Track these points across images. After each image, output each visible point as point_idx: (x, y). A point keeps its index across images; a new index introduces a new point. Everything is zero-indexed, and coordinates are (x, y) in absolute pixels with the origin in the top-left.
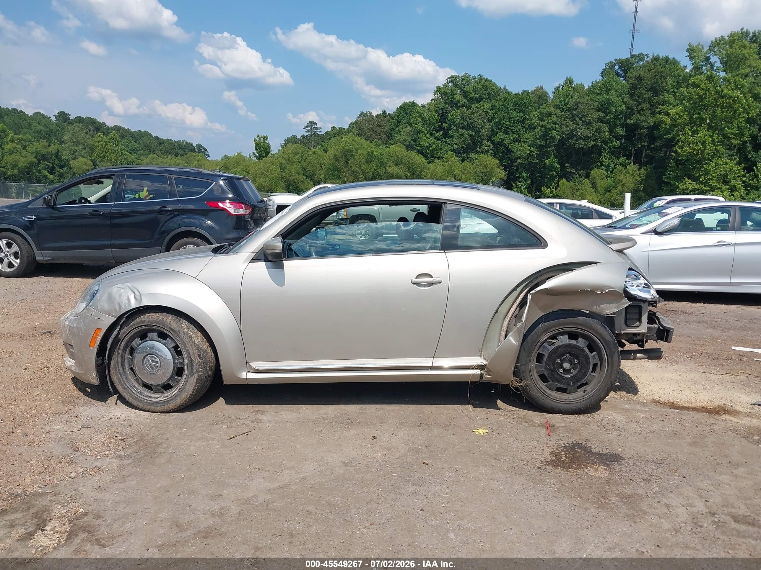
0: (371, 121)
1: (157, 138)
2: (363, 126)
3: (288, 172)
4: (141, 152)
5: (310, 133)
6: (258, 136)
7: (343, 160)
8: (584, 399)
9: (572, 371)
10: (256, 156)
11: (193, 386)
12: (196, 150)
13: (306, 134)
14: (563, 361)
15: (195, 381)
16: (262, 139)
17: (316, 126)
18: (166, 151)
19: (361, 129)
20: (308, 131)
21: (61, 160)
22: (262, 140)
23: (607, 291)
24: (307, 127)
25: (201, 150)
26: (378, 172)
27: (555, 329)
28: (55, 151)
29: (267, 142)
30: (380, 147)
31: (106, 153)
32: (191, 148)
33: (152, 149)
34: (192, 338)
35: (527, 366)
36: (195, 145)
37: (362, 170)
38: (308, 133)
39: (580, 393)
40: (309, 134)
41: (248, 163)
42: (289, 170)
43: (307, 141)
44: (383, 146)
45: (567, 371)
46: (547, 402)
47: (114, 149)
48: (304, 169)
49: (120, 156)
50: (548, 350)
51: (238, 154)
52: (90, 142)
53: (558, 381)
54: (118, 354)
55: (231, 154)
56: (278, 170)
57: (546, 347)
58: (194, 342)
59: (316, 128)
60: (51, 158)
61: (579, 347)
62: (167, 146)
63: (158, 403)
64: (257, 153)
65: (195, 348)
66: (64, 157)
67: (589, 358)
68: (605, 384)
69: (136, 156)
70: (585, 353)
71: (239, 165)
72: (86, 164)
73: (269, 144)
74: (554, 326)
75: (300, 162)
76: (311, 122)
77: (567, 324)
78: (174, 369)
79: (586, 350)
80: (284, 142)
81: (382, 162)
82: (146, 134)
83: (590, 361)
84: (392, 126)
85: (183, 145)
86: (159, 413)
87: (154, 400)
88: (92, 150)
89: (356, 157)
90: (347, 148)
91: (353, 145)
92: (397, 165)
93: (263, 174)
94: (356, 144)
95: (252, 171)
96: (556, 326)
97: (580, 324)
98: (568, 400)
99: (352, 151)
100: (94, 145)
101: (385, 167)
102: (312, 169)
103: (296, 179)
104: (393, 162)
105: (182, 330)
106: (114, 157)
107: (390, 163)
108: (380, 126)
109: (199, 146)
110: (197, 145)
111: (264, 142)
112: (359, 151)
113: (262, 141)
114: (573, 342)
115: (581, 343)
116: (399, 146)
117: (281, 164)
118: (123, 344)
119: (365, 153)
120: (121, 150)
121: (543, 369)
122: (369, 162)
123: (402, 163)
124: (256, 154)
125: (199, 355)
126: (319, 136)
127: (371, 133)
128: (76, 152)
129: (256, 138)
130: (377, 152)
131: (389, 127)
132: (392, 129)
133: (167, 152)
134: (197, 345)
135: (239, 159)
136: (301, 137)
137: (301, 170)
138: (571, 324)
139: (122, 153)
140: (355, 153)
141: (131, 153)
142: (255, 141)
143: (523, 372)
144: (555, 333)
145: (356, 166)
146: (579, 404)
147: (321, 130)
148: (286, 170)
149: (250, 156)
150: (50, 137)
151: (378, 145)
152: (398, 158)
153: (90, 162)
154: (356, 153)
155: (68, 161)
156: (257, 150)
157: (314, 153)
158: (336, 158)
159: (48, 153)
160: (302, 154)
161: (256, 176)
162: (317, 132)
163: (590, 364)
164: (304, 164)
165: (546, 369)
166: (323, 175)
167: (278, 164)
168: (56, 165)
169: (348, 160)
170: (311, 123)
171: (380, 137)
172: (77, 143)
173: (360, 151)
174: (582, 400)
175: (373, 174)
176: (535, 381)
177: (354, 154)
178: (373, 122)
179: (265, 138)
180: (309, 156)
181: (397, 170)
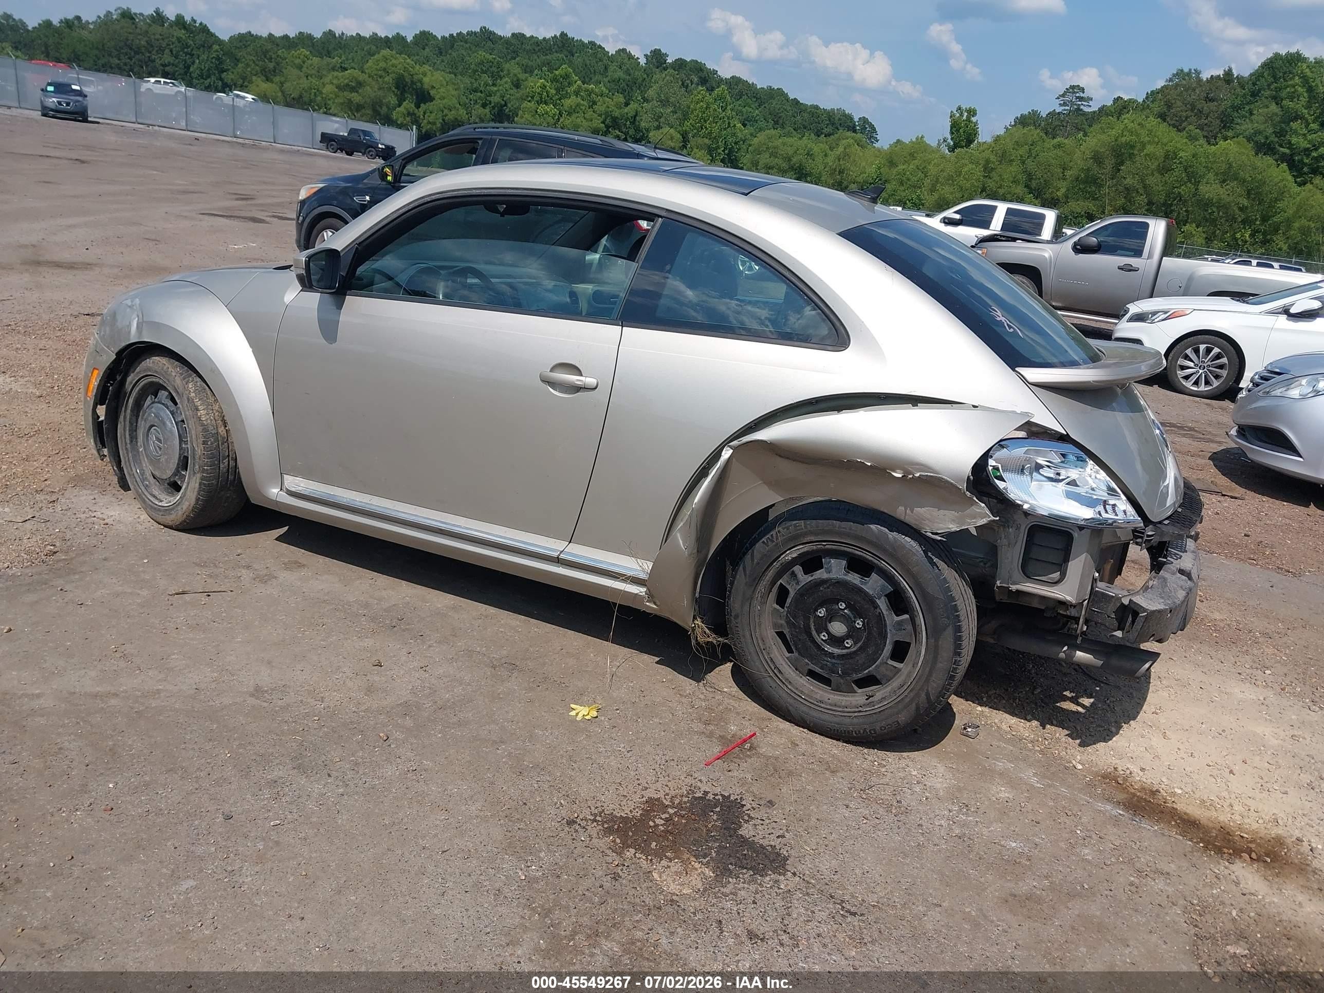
0: (1194, 90)
1: (796, 102)
2: (1175, 99)
3: (997, 178)
4: (763, 124)
5: (1067, 108)
6: (959, 108)
7: (1109, 163)
8: (861, 714)
9: (849, 643)
10: (948, 145)
11: (196, 493)
12: (858, 128)
13: (1059, 109)
14: (831, 617)
15: (197, 485)
16: (966, 114)
17: (1082, 95)
18: (803, 125)
19: (1169, 106)
20: (1065, 104)
21: (638, 129)
22: (965, 116)
23: (917, 475)
24: (1063, 96)
25: (867, 129)
26: (1179, 193)
27: (813, 538)
28: (632, 113)
29: (974, 119)
30: (1197, 143)
31: (705, 121)
32: (850, 124)
33: (781, 121)
34: (197, 410)
35: (746, 608)
36: (856, 119)
37: (1145, 187)
38: (1064, 108)
39: (859, 697)
40: (1065, 110)
41: (930, 157)
42: (1000, 176)
43: (1057, 123)
44: (1202, 141)
45: (836, 641)
46: (781, 694)
47: (718, 116)
48: (1030, 177)
49: (725, 129)
50: (798, 583)
51: (917, 139)
52: (685, 102)
53: (811, 658)
54: (125, 417)
55: (908, 138)
56: (978, 172)
57: (794, 575)
58: (200, 418)
59: (1081, 99)
60: (625, 125)
61: (866, 594)
62: (806, 115)
63: (159, 510)
64: (952, 139)
65: (200, 429)
66: (643, 124)
67: (885, 625)
68: (912, 694)
69: (752, 130)
70: (878, 610)
71: (914, 158)
72: (672, 138)
73: (976, 124)
74: (811, 533)
75: (1023, 163)
76: (1073, 87)
77: (840, 534)
78: (180, 457)
79: (882, 604)
80: (1013, 123)
81: (1193, 172)
82: (780, 92)
83: (886, 631)
84: (1238, 102)
85: (837, 119)
86: (162, 527)
87: (157, 503)
88: (686, 117)
89: (1138, 158)
90: (1124, 139)
91: (1138, 135)
92: (1224, 181)
93: (950, 178)
94: (1143, 132)
95: (932, 170)
96: (816, 534)
97: (869, 542)
98: (826, 703)
99: (1132, 147)
100: (689, 108)
101: (1197, 183)
102: (1045, 176)
103: (1010, 193)
104: (1217, 174)
105: (187, 392)
106: (716, 129)
107: (1211, 175)
108: (1212, 100)
109: (864, 120)
110: (860, 119)
111: (968, 119)
112: (1148, 147)
113: (965, 118)
114: (854, 578)
115: (873, 585)
116: (1239, 143)
117: (988, 161)
118: (131, 401)
119: (1160, 152)
120: (728, 119)
121: (783, 622)
122: (1164, 170)
123: (1236, 179)
124: (949, 141)
125: (204, 443)
126: (1084, 114)
127: (1189, 113)
128: (661, 117)
129: (955, 112)
130: (1187, 152)
131: (1229, 104)
132: (1236, 108)
133: (801, 129)
134: (203, 425)
135: (918, 148)
136: (1047, 115)
137: (1022, 178)
138: (848, 535)
139: (729, 123)
140: (1139, 150)
141: (744, 125)
142: (951, 117)
143: (737, 617)
144: (815, 548)
145: (1134, 177)
146: (848, 720)
147: (1091, 103)
148: (993, 174)
149: (939, 145)
150: (632, 89)
151: (1192, 138)
152: (1230, 166)
153: (679, 135)
154: (1141, 150)
155: (648, 130)
156: (952, 133)
157: (1059, 146)
158: (1097, 159)
159: (622, 116)
160: (1032, 147)
161: (937, 181)
162: (1082, 107)
163: (885, 638)
164: (1031, 165)
165: (787, 623)
166: (1063, 190)
167: (982, 162)
168: (630, 137)
169: (1122, 163)
170: (1074, 89)
171: (1206, 121)
172: (665, 103)
173: (1150, 149)
174: (856, 714)
175: (1168, 195)
176: (760, 642)
177: (1136, 152)
178: (1197, 91)
179: (972, 112)
180: (1044, 152)
181: (1221, 191)
